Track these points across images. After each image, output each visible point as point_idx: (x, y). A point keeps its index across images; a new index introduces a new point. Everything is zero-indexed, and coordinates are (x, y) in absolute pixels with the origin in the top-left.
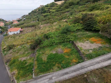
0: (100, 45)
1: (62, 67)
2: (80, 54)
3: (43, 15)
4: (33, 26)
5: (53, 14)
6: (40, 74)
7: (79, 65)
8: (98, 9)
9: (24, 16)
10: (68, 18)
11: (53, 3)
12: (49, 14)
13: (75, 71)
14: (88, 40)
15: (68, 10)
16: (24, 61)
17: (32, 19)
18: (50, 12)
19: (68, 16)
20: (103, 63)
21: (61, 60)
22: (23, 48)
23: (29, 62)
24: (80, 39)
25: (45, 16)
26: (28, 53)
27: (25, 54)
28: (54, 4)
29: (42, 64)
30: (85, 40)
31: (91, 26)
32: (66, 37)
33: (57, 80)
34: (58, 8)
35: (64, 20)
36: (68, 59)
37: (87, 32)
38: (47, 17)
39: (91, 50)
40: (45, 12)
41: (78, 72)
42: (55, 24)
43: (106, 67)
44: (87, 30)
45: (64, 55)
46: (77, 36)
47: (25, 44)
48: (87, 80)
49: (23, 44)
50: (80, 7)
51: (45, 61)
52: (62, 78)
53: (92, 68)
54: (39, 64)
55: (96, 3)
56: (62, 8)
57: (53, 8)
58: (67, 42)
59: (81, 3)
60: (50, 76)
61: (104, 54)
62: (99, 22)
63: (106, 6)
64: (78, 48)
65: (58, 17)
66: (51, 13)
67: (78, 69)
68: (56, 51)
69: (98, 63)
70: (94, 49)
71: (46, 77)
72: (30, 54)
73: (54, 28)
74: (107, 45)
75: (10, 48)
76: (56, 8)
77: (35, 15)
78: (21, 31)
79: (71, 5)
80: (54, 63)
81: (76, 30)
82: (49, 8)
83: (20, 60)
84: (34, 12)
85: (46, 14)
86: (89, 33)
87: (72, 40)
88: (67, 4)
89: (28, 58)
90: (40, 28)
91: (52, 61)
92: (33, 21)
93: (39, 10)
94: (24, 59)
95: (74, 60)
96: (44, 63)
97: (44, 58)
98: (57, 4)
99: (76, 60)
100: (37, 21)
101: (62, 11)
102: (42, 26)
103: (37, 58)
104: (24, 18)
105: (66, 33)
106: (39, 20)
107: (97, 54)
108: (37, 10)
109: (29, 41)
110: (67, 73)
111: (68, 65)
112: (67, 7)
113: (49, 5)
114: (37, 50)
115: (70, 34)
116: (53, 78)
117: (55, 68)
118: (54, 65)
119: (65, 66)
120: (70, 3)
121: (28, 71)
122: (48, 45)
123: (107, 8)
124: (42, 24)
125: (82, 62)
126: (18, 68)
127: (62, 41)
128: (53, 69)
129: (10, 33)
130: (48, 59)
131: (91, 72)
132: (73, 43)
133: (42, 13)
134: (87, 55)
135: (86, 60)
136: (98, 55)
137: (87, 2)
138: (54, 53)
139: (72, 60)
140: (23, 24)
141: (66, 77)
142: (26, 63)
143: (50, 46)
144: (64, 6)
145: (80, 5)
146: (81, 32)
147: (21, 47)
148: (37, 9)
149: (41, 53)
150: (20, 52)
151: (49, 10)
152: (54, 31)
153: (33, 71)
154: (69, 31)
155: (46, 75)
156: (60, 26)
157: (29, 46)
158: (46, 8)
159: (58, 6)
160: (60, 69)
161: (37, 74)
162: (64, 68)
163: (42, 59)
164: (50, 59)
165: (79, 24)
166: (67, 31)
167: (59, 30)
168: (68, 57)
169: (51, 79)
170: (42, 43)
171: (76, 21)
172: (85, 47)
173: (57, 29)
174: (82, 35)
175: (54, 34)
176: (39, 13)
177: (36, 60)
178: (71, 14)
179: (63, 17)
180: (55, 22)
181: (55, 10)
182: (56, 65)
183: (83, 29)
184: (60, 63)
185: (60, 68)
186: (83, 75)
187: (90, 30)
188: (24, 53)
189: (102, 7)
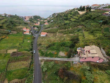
15: (83, 23)
23: (44, 52)
45: (54, 54)
56: (80, 19)
57: (74, 18)
75: (40, 45)
79: (88, 19)
90: (56, 36)
94: (43, 51)
97: (48, 53)
100: (58, 28)
102: (58, 34)
107: (62, 57)
108: (63, 15)
109: (47, 44)
128: (48, 57)
129: (42, 35)
138: (52, 52)
159: (79, 16)
161: (44, 56)
185: (50, 57)
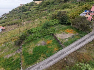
0: (73, 35)
1: (47, 56)
2: (59, 43)
3: (24, 13)
4: (16, 24)
5: (34, 12)
6: (28, 66)
7: (60, 52)
8: (68, 8)
9: (5, 14)
10: (47, 15)
11: (32, 2)
12: (30, 12)
13: (57, 57)
14: (64, 32)
15: (46, 8)
16: (10, 58)
17: (14, 17)
18: (30, 10)
19: (47, 14)
20: (76, 47)
21: (45, 51)
22: (8, 45)
23: (16, 57)
24: (58, 31)
25: (26, 14)
26: (13, 50)
27: (11, 51)
28: (34, 3)
29: (29, 57)
30: (62, 31)
31: (65, 20)
32: (47, 31)
33: (44, 68)
34: (37, 7)
35: (44, 17)
36: (51, 48)
37: (63, 26)
38: (28, 15)
39: (67, 39)
40: (26, 10)
41: (60, 58)
42: (36, 20)
43: (78, 50)
44: (62, 24)
45: (47, 46)
46: (56, 29)
47: (9, 41)
48: (67, 62)
49: (7, 42)
50: (55, 6)
51: (31, 54)
52: (48, 65)
53: (69, 52)
54: (26, 58)
55: (66, 3)
56: (41, 6)
57: (33, 7)
58: (48, 35)
59: (55, 2)
60: (37, 66)
61: (76, 41)
62: (70, 18)
63: (73, 5)
64: (58, 38)
65: (38, 15)
66: (32, 11)
67: (60, 55)
68: (40, 44)
69: (73, 48)
70: (69, 38)
71: (34, 68)
72: (16, 50)
73: (36, 24)
74: (77, 34)
76: (36, 7)
77: (16, 14)
78: (3, 30)
79: (48, 5)
80: (40, 54)
81: (55, 25)
82: (29, 7)
83: (5, 57)
84: (15, 10)
85: (27, 12)
86: (64, 26)
87: (52, 32)
88: (45, 4)
89: (14, 54)
90: (23, 25)
91: (38, 52)
92: (15, 19)
93: (20, 9)
94: (9, 56)
95: (56, 49)
96: (31, 56)
97: (30, 51)
98: (36, 3)
99: (57, 48)
100: (19, 19)
101: (41, 9)
102: (24, 23)
103: (24, 52)
104: (5, 16)
105: (46, 28)
106: (21, 18)
109: (13, 38)
110: (51, 61)
111: (51, 54)
112: (45, 6)
113: (29, 4)
114: (23, 46)
115: (50, 28)
116: (40, 67)
117: (41, 58)
118: (40, 56)
119: (49, 55)
120: (47, 3)
121: (15, 67)
122: (32, 40)
123: (74, 7)
124: (24, 22)
125: (61, 49)
126: (4, 66)
127: (44, 34)
128: (39, 60)
130: (34, 51)
131: (69, 55)
132: (53, 35)
133: (23, 11)
134: (64, 43)
135: (64, 47)
136: (72, 42)
137: (60, 2)
139: (54, 49)
140: (5, 22)
141: (51, 63)
142: (12, 59)
143: (35, 40)
144: (42, 5)
145: (55, 4)
146: (59, 26)
147: (5, 45)
148: (17, 8)
149: (26, 47)
150: (4, 50)
151: (30, 9)
152: (36, 26)
153: (20, 65)
154: (49, 26)
155: (34, 66)
156: (41, 22)
157: (14, 43)
158: (26, 7)
159: (37, 5)
160: (46, 58)
161: (25, 68)
162: (49, 56)
163: (28, 53)
164: (35, 51)
165: (56, 19)
166: (47, 26)
167: (41, 25)
168: (51, 47)
169: (38, 68)
170: (27, 39)
171: (53, 17)
172: (63, 37)
173: (39, 25)
174: (59, 28)
175: (37, 29)
176: (20, 11)
177: (23, 55)
178: (49, 12)
179: (43, 14)
180: (36, 19)
181: (35, 9)
182: (42, 55)
183: (59, 23)
184: (45, 53)
186: (63, 59)
187: (65, 24)
188: (9, 51)
189: (71, 6)
